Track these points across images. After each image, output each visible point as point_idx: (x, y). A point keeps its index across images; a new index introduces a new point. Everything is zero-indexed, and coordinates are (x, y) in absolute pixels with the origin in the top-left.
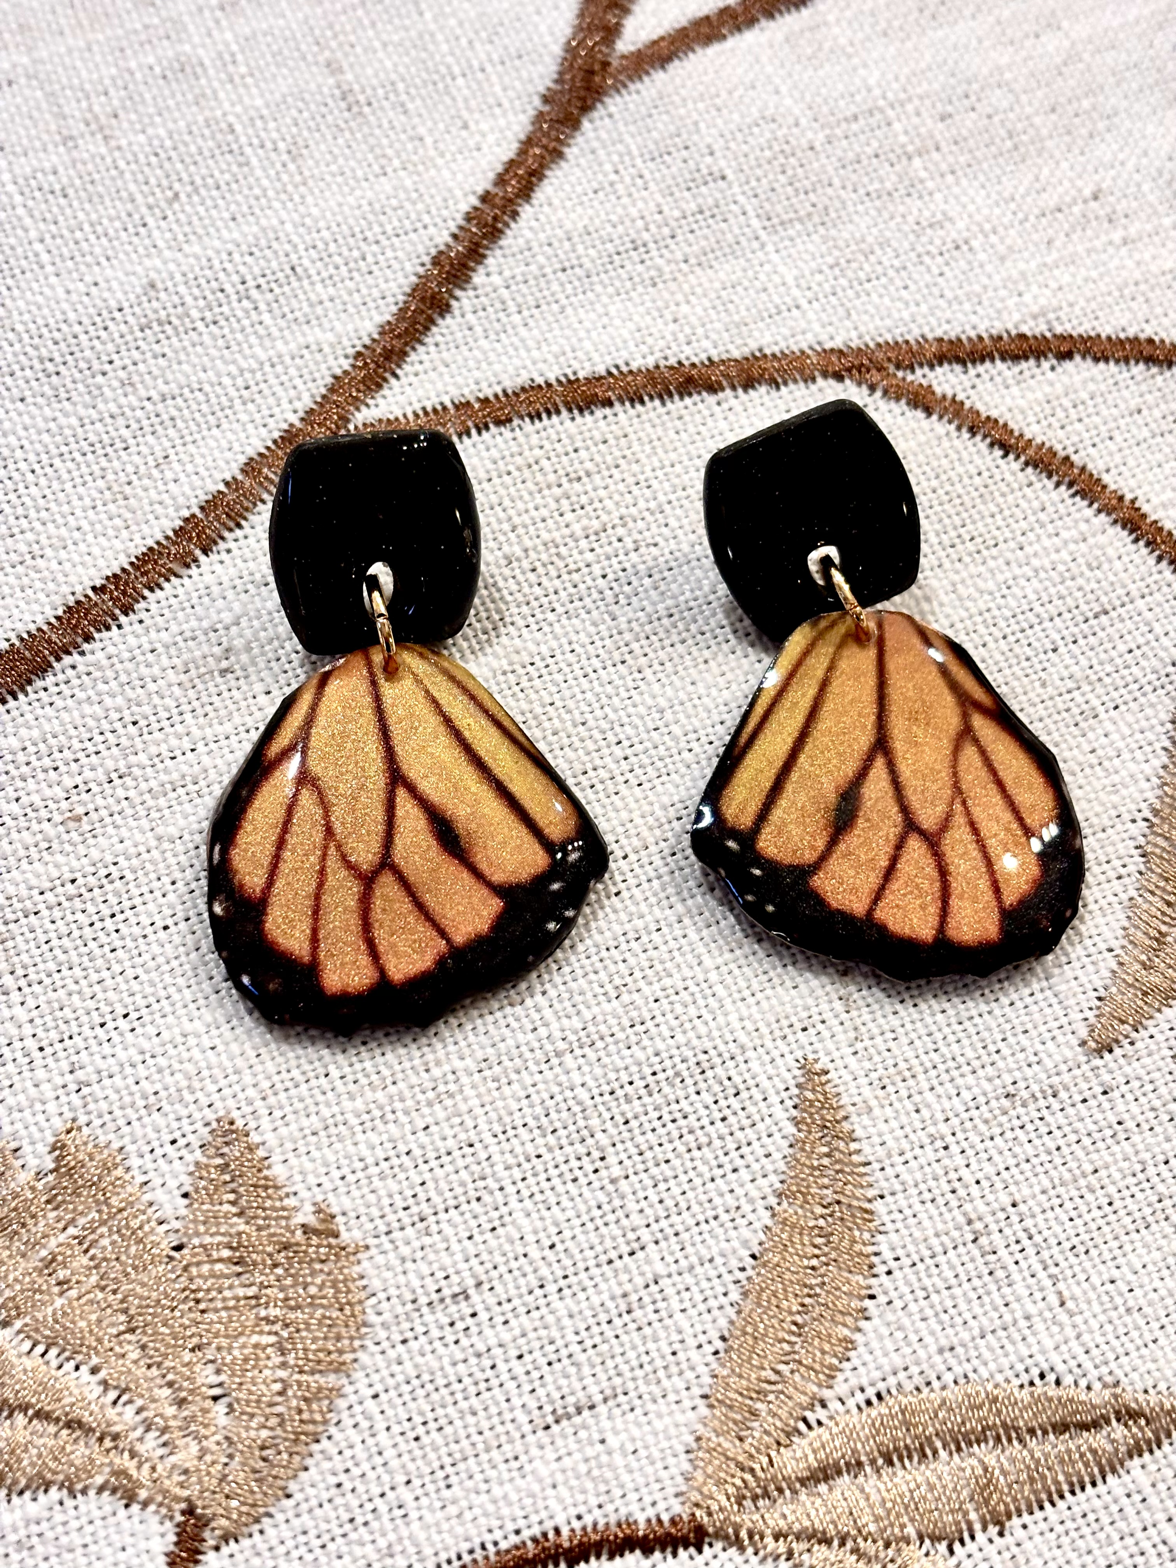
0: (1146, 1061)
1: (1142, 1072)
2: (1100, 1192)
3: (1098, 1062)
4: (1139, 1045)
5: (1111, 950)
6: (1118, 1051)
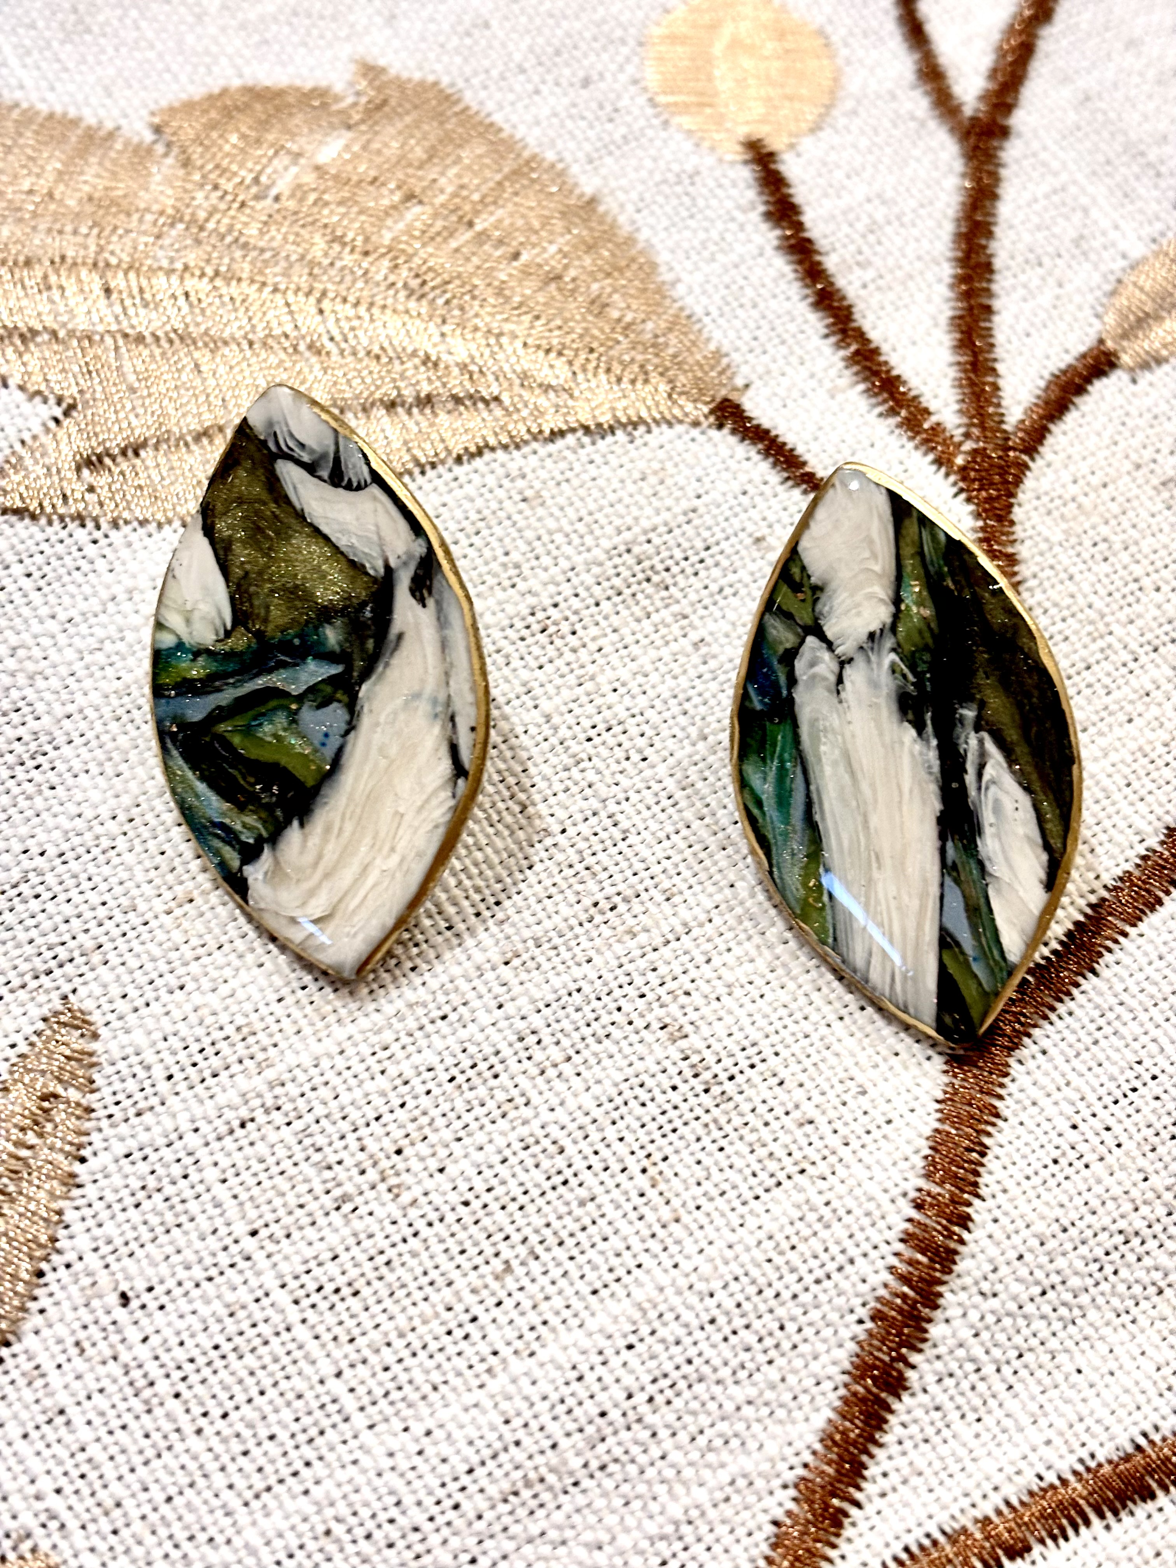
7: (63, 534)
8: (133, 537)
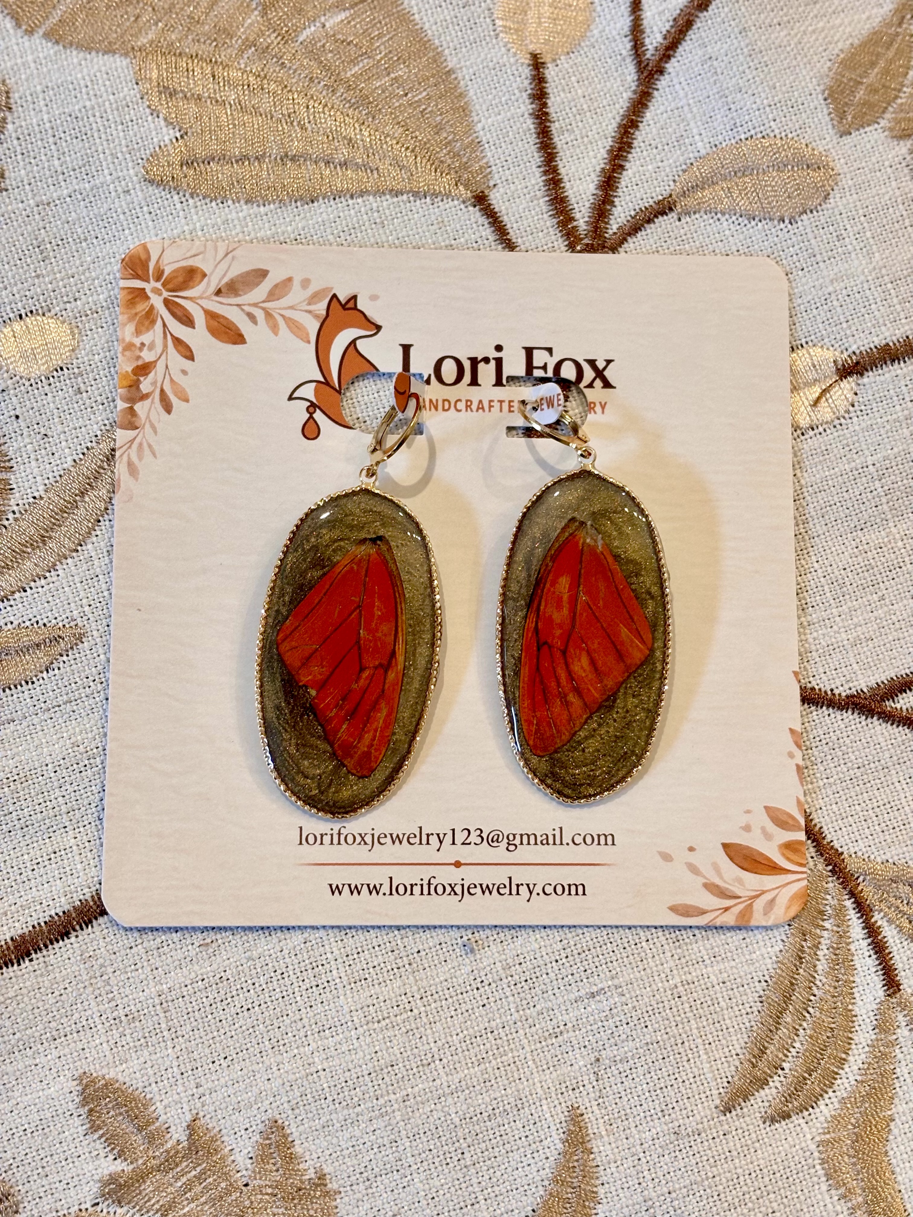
0: (747, 1119)
1: (744, 1125)
2: (714, 1188)
3: (723, 1118)
4: (745, 1110)
5: (737, 1055)
6: (734, 1113)
7: (168, 196)
8: (199, 204)
